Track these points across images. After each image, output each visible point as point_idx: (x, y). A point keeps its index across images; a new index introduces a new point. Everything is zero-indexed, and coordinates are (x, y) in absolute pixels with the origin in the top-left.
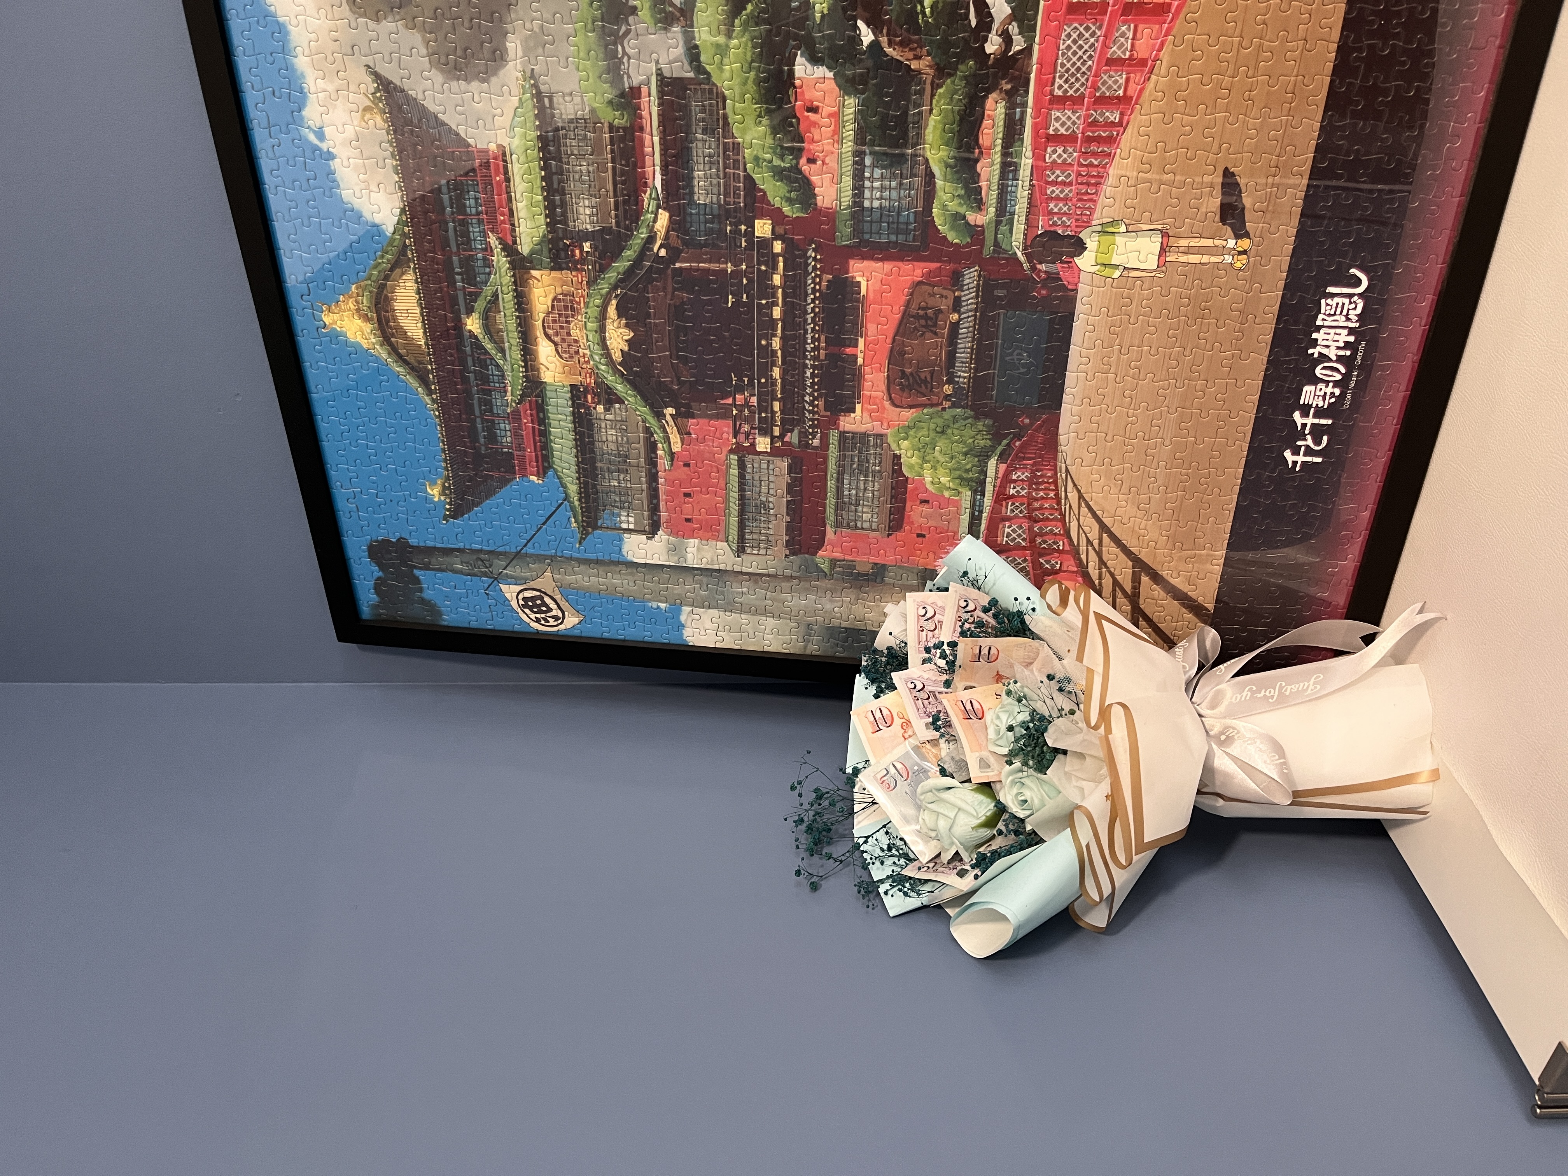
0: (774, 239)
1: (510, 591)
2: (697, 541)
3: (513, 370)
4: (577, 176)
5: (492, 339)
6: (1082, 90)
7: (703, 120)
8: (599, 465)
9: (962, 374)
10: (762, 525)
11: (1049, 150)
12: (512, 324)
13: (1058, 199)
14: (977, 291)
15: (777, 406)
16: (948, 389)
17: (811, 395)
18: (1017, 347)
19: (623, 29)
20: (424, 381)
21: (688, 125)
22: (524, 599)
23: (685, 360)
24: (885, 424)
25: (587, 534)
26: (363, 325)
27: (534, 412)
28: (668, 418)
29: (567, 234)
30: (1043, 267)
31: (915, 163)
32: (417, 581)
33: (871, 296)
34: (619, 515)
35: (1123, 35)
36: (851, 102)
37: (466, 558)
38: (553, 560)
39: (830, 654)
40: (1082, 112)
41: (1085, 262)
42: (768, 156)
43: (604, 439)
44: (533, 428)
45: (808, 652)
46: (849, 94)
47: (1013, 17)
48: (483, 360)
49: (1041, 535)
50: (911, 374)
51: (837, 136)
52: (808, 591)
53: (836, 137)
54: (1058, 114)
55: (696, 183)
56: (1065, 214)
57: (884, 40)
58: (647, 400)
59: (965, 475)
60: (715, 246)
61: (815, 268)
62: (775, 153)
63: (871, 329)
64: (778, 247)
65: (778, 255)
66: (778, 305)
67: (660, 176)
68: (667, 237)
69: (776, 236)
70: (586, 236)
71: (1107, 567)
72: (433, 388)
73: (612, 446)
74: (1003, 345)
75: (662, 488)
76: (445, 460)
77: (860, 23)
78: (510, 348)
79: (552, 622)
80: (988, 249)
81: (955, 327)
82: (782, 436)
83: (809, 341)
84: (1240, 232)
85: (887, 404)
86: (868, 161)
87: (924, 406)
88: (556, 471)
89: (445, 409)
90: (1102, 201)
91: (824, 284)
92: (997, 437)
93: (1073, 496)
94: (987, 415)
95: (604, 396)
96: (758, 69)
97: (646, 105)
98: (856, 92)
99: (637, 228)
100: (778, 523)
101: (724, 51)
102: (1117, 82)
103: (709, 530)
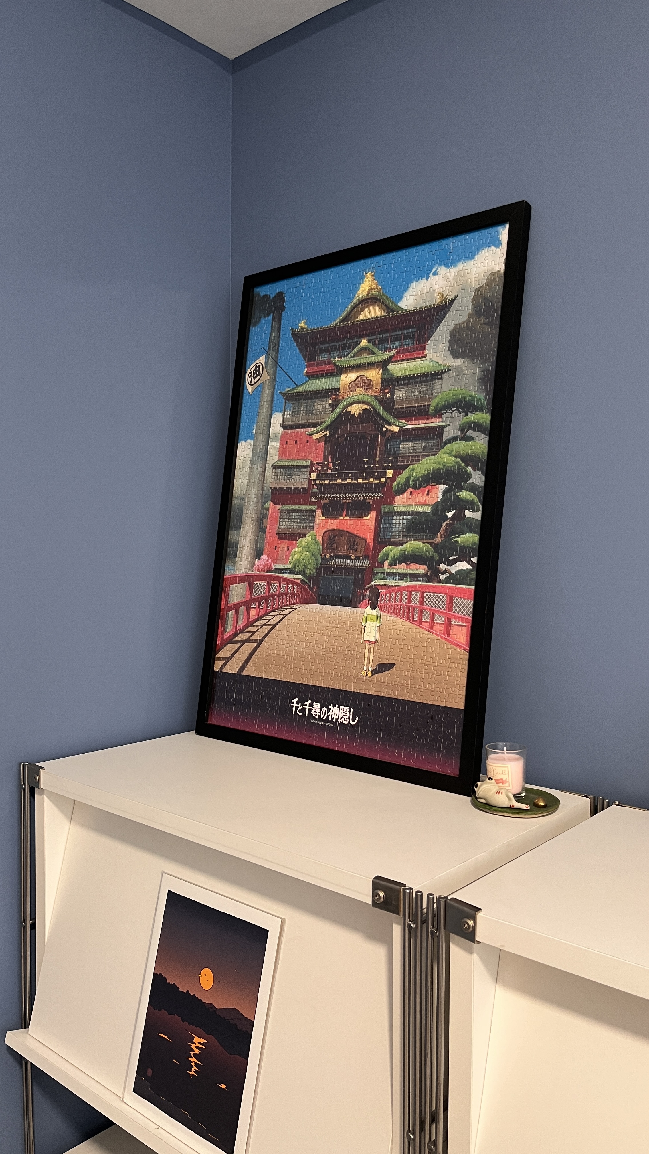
0: (386, 478)
1: (262, 360)
2: (279, 447)
3: (346, 361)
4: (413, 390)
5: (358, 351)
6: (425, 604)
7: (428, 446)
8: (309, 401)
9: (333, 562)
10: (283, 477)
11: (407, 592)
12: (363, 361)
13: (390, 597)
14: (361, 566)
15: (327, 482)
16: (328, 556)
17: (330, 496)
18: (341, 584)
19: (461, 410)
20: (345, 319)
21: (426, 439)
22: (259, 366)
23: (346, 439)
24: (317, 530)
25: (283, 396)
26: (366, 291)
27: (331, 371)
28: (325, 433)
29: (394, 386)
30: (368, 593)
31: (407, 537)
32: (268, 315)
33: (363, 521)
34: (290, 411)
35: (441, 619)
36: (428, 509)
37: (276, 338)
38: (274, 380)
39: (233, 509)
40: (418, 605)
42: (414, 475)
43: (319, 403)
44: (324, 371)
45: (234, 499)
46: (431, 508)
47: (451, 574)
48: (351, 347)
49: (274, 599)
50: (335, 540)
51: (420, 504)
52: (257, 498)
53: (418, 503)
54: (418, 595)
55: (407, 443)
56: (385, 600)
57: (448, 522)
58: (332, 422)
59: (297, 566)
60: (385, 452)
61: (374, 496)
62: (415, 477)
63: (352, 522)
64: (383, 480)
65: (380, 480)
66: (363, 481)
67: (411, 427)
68: (390, 431)
69: (387, 479)
70: (393, 395)
71: (260, 628)
72: (342, 324)
73: (316, 407)
74: (342, 578)
75: (299, 430)
76: (314, 329)
77: (454, 511)
78: (354, 360)
79: (250, 379)
80: (375, 570)
81: (349, 557)
82: (316, 484)
83: (349, 495)
84: (374, 672)
85: (325, 530)
86: (409, 517)
87: (323, 546)
88: (308, 381)
89: (333, 329)
90: (388, 615)
91: (369, 501)
92: (310, 578)
93: (287, 612)
94: (318, 573)
95: (334, 403)
96: (443, 469)
97: (435, 421)
98: (432, 511)
99: (393, 418)
100: (284, 484)
101: (450, 454)
102: (427, 618)
103: (283, 452)
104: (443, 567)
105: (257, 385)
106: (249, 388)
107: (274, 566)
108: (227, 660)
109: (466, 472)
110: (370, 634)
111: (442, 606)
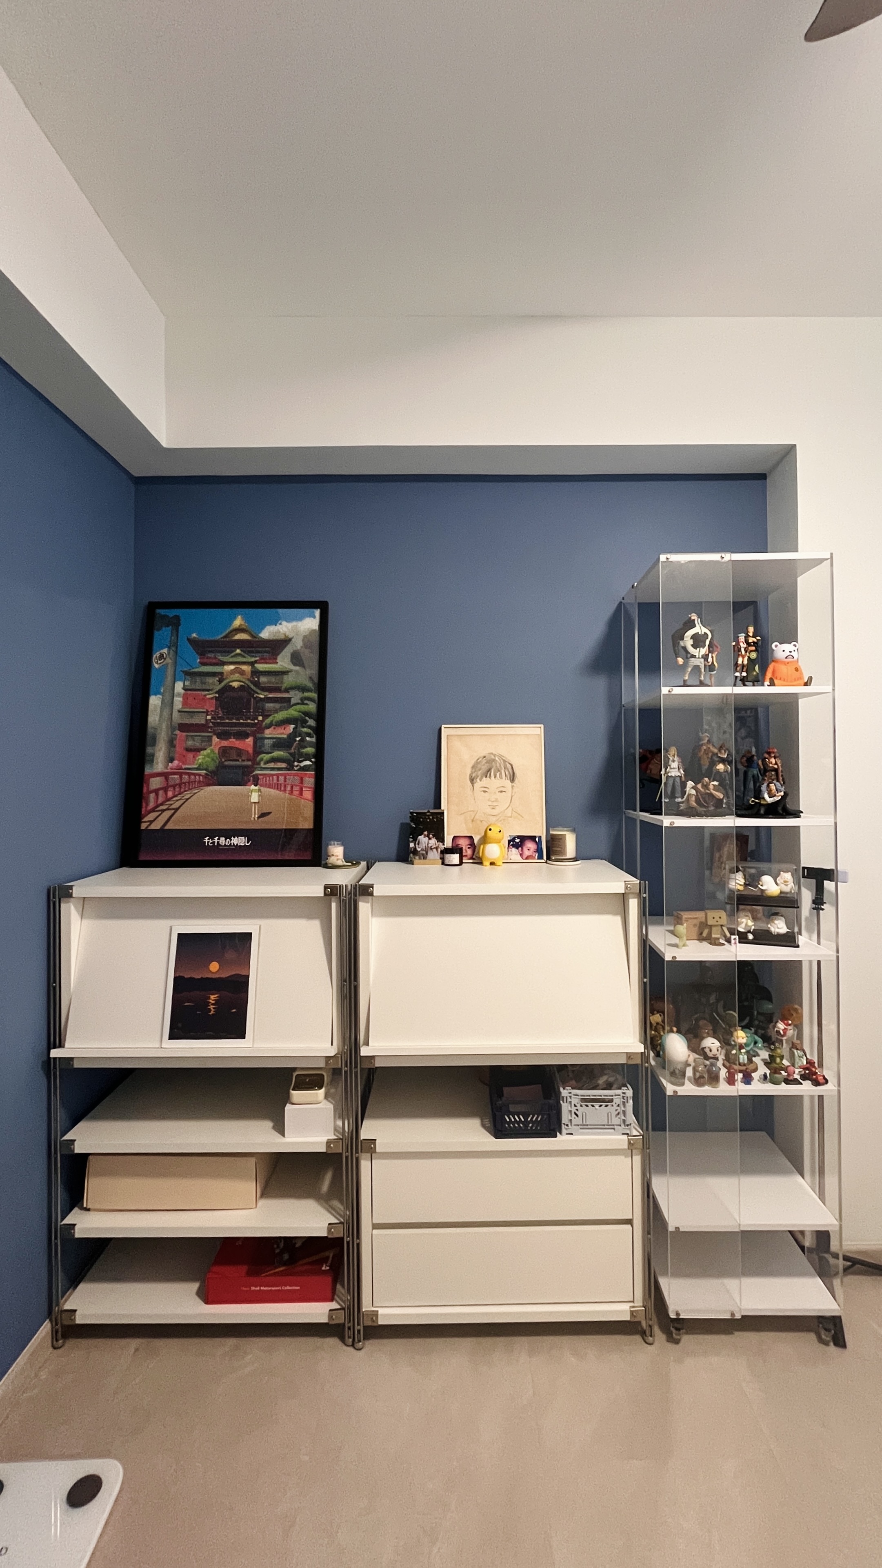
0: (258, 720)
1: (165, 651)
2: (182, 700)
3: (227, 659)
4: (271, 678)
5: (235, 655)
6: (287, 782)
7: (283, 706)
8: (202, 677)
9: (227, 763)
10: (186, 717)
11: (276, 777)
12: (239, 660)
14: (246, 765)
15: (219, 721)
16: (223, 760)
17: (222, 729)
18: (233, 775)
19: (300, 691)
20: (225, 637)
21: (281, 703)
23: (230, 700)
24: (214, 746)
25: (183, 672)
27: (216, 663)
28: (215, 695)
29: (259, 675)
31: (274, 750)
32: (168, 626)
33: (245, 742)
34: (189, 681)
35: (297, 788)
36: (285, 736)
37: (175, 640)
38: (175, 663)
39: (148, 734)
40: (283, 782)
41: (253, 787)
42: (275, 719)
44: (212, 662)
45: (148, 729)
47: (301, 767)
48: (229, 652)
49: (185, 785)
50: (227, 752)
52: (167, 729)
53: (279, 733)
55: (270, 704)
57: (297, 742)
58: (220, 690)
59: (201, 766)
60: (256, 707)
61: (251, 729)
62: (276, 721)
63: (238, 742)
64: (256, 721)
65: (254, 721)
66: (243, 721)
68: (258, 697)
70: (259, 679)
71: (176, 801)
72: (223, 639)
73: (208, 681)
74: (233, 771)
75: (196, 692)
76: (203, 639)
77: (300, 738)
78: (233, 659)
80: (256, 766)
81: (238, 761)
82: (211, 722)
83: (234, 728)
85: (220, 746)
86: (274, 740)
87: (219, 755)
88: (201, 666)
89: (215, 641)
91: (248, 731)
92: (211, 772)
93: (196, 791)
94: (216, 769)
95: (221, 680)
96: (292, 718)
97: (286, 694)
98: (287, 737)
99: (260, 691)
100: (187, 721)
101: (296, 711)
102: (289, 788)
103: (185, 703)
104: (296, 764)
105: (161, 664)
106: (156, 666)
107: (184, 767)
108: (151, 822)
109: (306, 720)
110: (255, 797)
111: (297, 782)
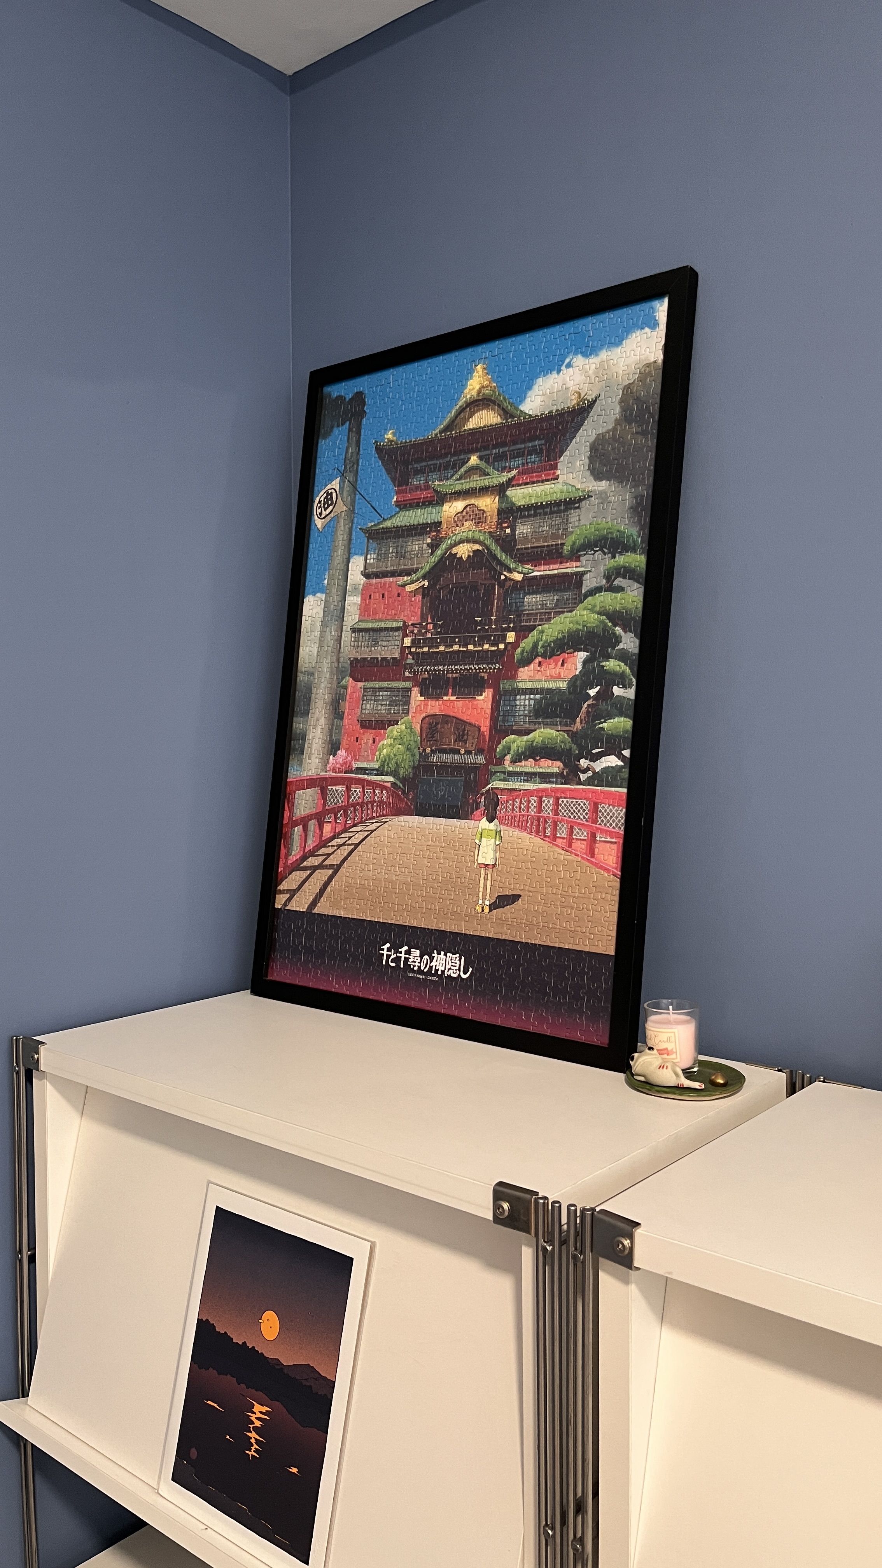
0: (505, 644)
1: (336, 484)
2: (360, 602)
3: (450, 485)
4: (542, 524)
5: (466, 472)
6: (561, 814)
7: (563, 599)
8: (401, 540)
9: (435, 758)
10: (366, 643)
11: (536, 798)
12: (473, 485)
13: (514, 805)
14: (474, 764)
15: (426, 649)
16: (428, 750)
17: (430, 669)
18: (446, 789)
19: (606, 551)
20: (448, 428)
21: (560, 590)
22: (332, 493)
23: (451, 592)
24: (413, 715)
25: (365, 533)
26: (476, 390)
27: (429, 499)
28: (423, 583)
29: (515, 519)
30: (483, 800)
31: (535, 723)
32: (343, 424)
33: (475, 703)
34: (374, 554)
35: (583, 834)
36: (563, 685)
37: (355, 455)
38: (351, 512)
39: (298, 687)
40: (551, 815)
41: (484, 823)
42: (544, 638)
43: (414, 543)
44: (420, 498)
45: (299, 674)
46: (568, 684)
47: (594, 773)
48: (456, 466)
49: (355, 810)
50: (437, 728)
51: (552, 678)
52: (332, 673)
53: (549, 678)
54: (551, 802)
55: (534, 596)
56: (506, 810)
57: (590, 702)
58: (432, 569)
59: (386, 764)
60: (504, 608)
61: (490, 668)
62: (545, 642)
63: (460, 704)
64: (502, 646)
65: (498, 647)
66: (474, 647)
67: (539, 575)
68: (511, 580)
69: (507, 645)
70: (513, 530)
71: (337, 849)
72: (443, 434)
73: (410, 548)
74: (447, 780)
75: (387, 580)
76: (406, 442)
77: (598, 688)
78: (461, 484)
79: (319, 511)
80: (493, 768)
81: (458, 752)
82: (411, 653)
83: (456, 667)
84: (493, 907)
85: (424, 715)
86: (538, 697)
87: (421, 737)
88: (398, 513)
89: (430, 442)
90: (511, 830)
91: (483, 675)
92: (403, 780)
93: (373, 827)
94: (414, 774)
95: (435, 543)
96: (583, 631)
97: (571, 566)
98: (568, 688)
99: (515, 561)
100: (366, 653)
101: (592, 610)
102: (563, 832)
103: (365, 610)
105: (328, 518)
106: (319, 523)
107: (355, 765)
108: (293, 893)
109: (614, 634)
110: (487, 855)
111: (582, 817)
